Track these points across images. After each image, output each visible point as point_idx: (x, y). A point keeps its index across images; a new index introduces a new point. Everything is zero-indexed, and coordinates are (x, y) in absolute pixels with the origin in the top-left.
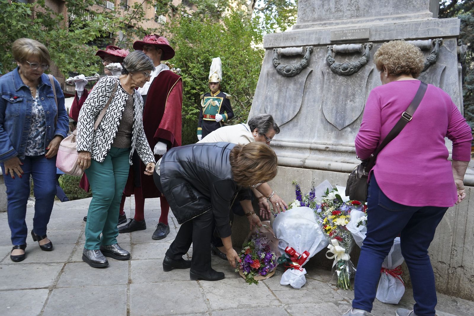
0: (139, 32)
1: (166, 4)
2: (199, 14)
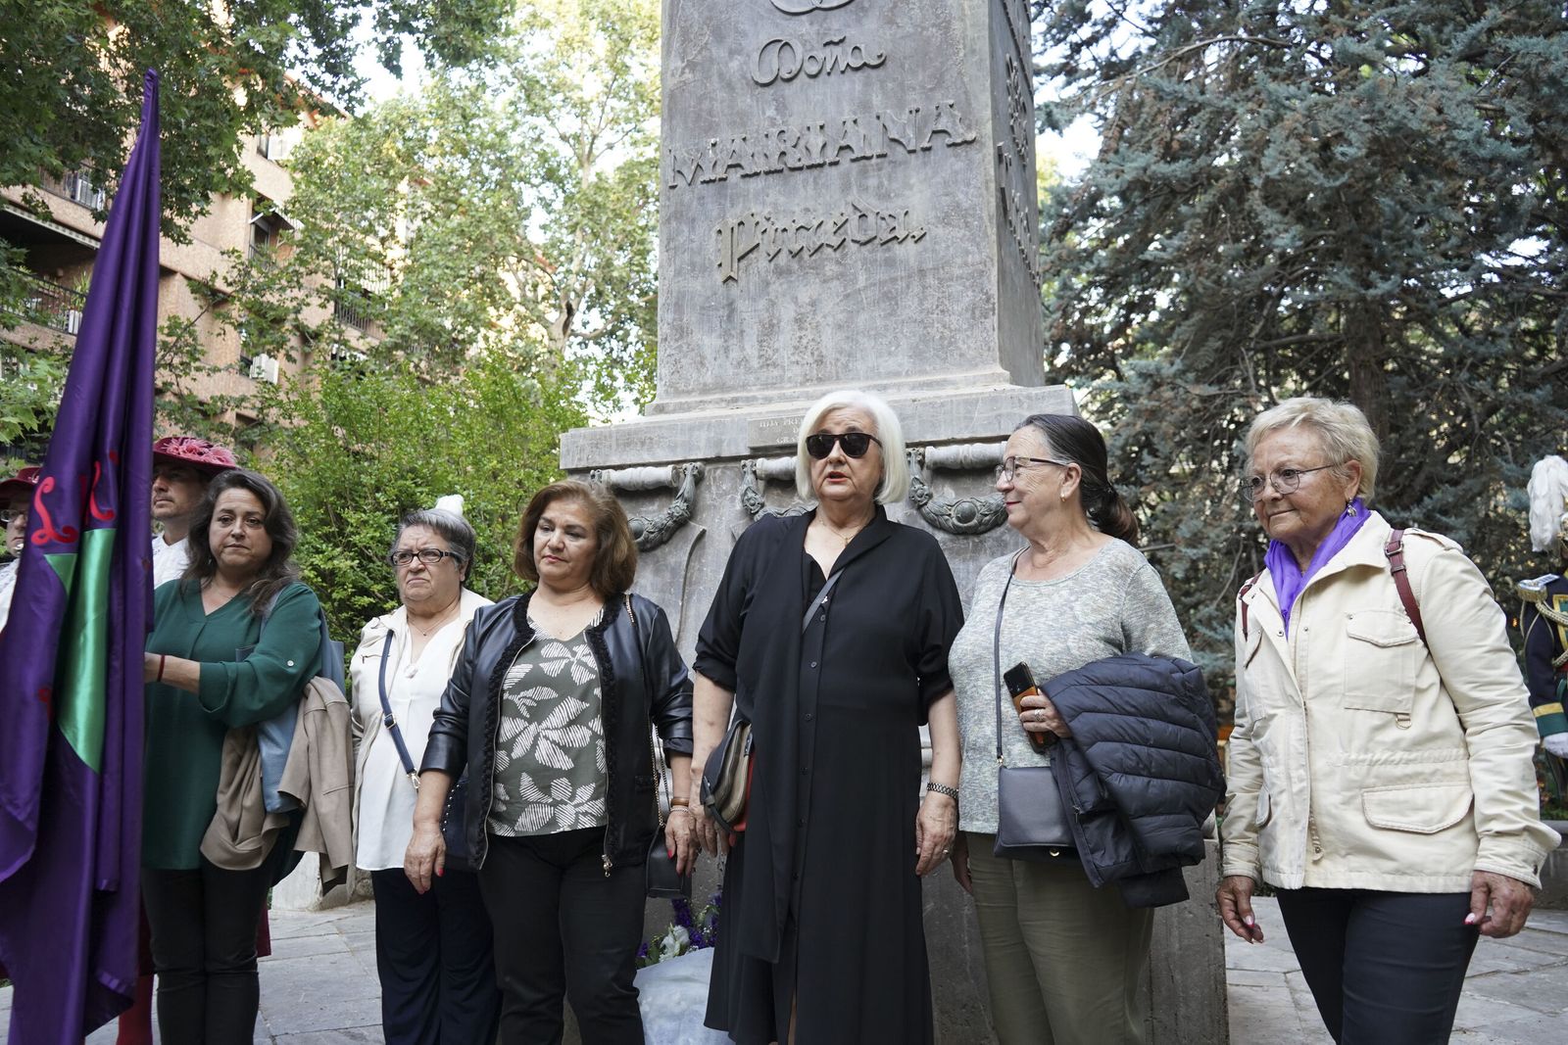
0: (182, 408)
1: (278, 321)
2: (390, 350)
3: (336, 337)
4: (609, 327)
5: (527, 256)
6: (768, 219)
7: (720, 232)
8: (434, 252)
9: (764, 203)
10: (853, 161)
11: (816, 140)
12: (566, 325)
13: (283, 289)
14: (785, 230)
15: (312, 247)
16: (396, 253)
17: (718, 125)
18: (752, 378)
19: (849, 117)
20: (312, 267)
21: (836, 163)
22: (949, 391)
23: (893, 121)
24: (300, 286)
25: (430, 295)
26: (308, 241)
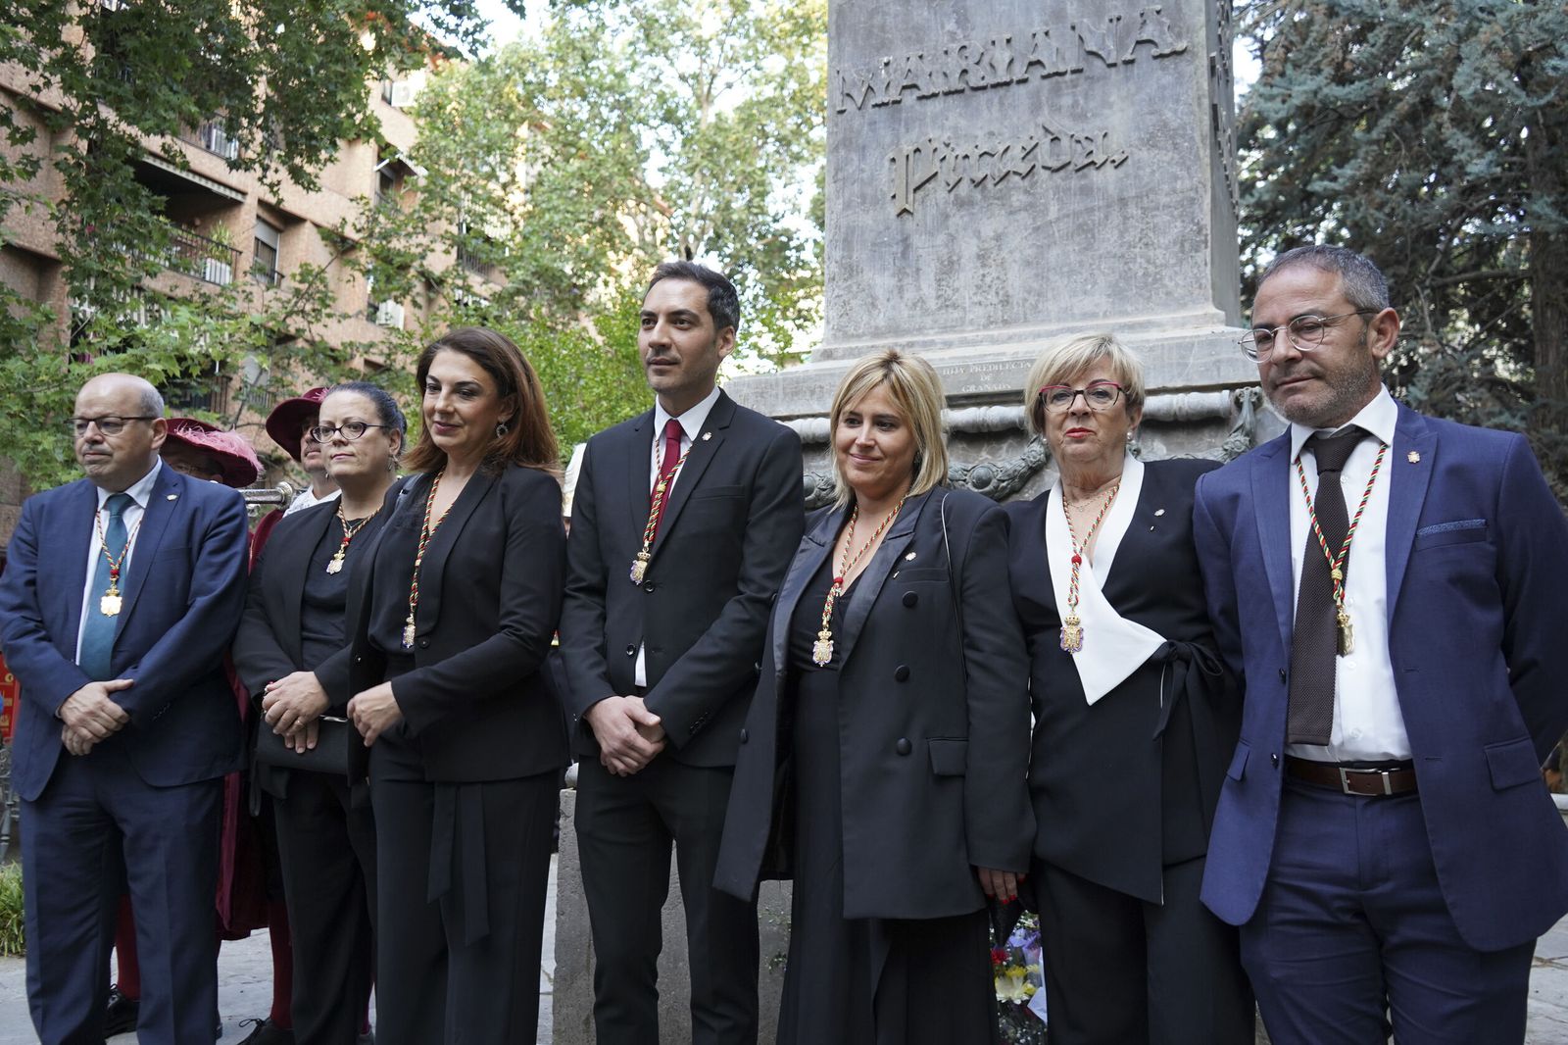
0: (314, 354)
1: (404, 268)
2: (512, 296)
3: (460, 282)
5: (647, 199)
6: (947, 145)
7: (893, 160)
8: (554, 197)
9: (942, 127)
10: (1044, 77)
11: (1002, 56)
13: (409, 235)
14: (966, 157)
15: (436, 192)
16: (516, 199)
17: (891, 42)
18: (928, 321)
19: (1039, 29)
20: (435, 213)
21: (1024, 81)
22: (1154, 335)
23: (1091, 32)
24: (425, 232)
25: (552, 240)
26: (432, 187)
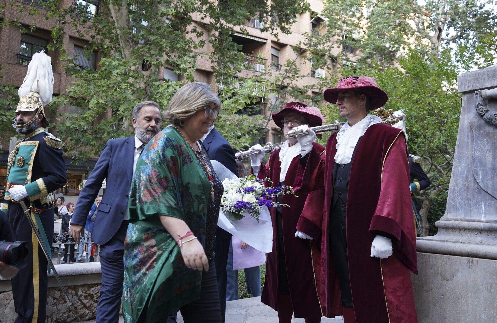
0: (294, 92)
1: (323, 55)
2: (365, 59)
3: (344, 58)
4: (459, 34)
5: (419, 11)
8: (379, 18)
12: (439, 37)
13: (324, 43)
15: (333, 25)
16: (364, 22)
20: (333, 34)
24: (330, 41)
25: (379, 35)
26: (331, 24)
